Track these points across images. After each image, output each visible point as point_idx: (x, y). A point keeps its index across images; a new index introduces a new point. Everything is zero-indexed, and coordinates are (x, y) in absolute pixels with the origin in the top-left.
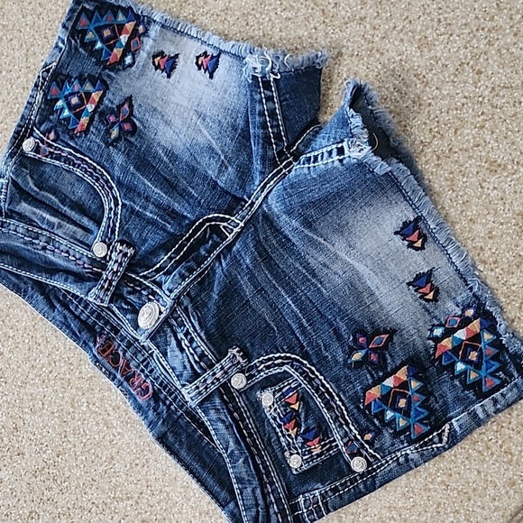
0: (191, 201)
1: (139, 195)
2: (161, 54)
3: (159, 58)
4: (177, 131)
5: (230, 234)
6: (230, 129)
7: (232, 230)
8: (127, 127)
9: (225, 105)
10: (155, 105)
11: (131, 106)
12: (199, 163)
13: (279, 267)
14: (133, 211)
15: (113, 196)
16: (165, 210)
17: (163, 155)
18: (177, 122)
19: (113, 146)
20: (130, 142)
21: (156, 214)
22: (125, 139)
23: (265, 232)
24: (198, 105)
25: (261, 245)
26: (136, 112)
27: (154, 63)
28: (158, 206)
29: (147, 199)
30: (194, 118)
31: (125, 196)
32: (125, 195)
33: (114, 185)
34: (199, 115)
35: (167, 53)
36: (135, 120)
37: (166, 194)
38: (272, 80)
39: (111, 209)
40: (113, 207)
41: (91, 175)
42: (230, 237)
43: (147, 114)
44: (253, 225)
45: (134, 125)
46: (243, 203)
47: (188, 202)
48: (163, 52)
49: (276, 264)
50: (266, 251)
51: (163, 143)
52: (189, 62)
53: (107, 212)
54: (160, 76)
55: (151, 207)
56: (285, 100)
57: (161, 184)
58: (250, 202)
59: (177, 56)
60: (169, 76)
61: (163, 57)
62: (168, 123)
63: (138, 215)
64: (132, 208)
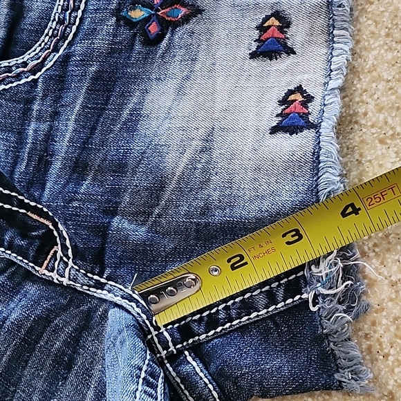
0: (71, 186)
1: (58, 99)
2: (285, 23)
3: (277, 23)
4: (173, 113)
5: (46, 268)
6: (202, 204)
7: (52, 270)
8: (153, 28)
9: (237, 179)
10: (201, 57)
11: (186, 19)
12: (134, 172)
13: (24, 368)
14: (30, 101)
15: (45, 59)
16: (46, 150)
17: (131, 106)
18: (186, 106)
19: (118, 20)
20: (133, 45)
21: (35, 139)
22: (135, 35)
23: (67, 323)
24: (222, 129)
25: (45, 327)
26: (180, 31)
27: (267, 18)
28: (50, 137)
29: (55, 115)
30: (202, 131)
31: (48, 79)
32: (50, 78)
33: (61, 51)
34: (209, 138)
35: (290, 32)
36: (168, 36)
37: (71, 140)
38: (304, 296)
39: (25, 64)
40: (29, 67)
41: (64, 9)
42: (42, 271)
43: (183, 51)
44: (71, 300)
45: (160, 38)
46: (97, 271)
47: (67, 183)
48: (288, 25)
49: (26, 362)
50: (40, 337)
51: (149, 97)
52: (288, 78)
53: (20, 60)
54: (249, 41)
55: (44, 127)
56: (276, 324)
57: (84, 127)
58: (103, 280)
59: (291, 51)
60: (253, 55)
61: (281, 29)
62: (180, 91)
63: (26, 112)
64: (34, 99)
